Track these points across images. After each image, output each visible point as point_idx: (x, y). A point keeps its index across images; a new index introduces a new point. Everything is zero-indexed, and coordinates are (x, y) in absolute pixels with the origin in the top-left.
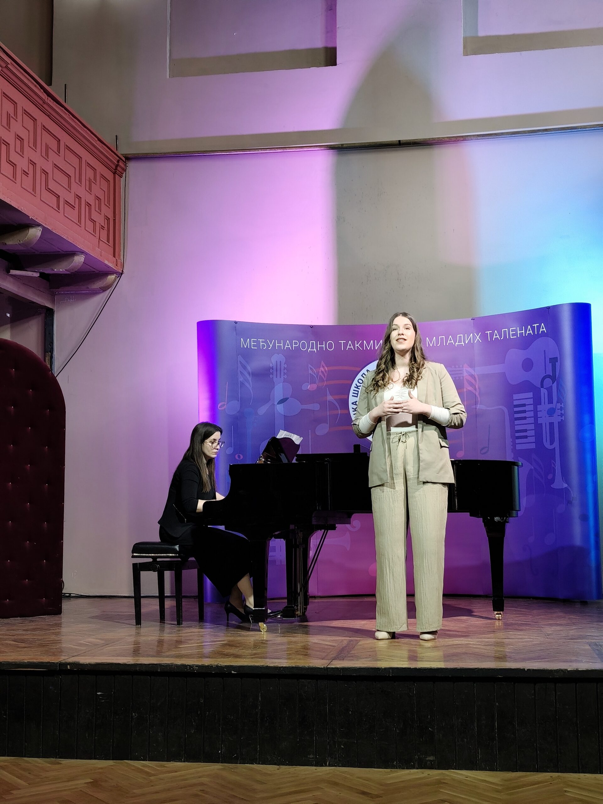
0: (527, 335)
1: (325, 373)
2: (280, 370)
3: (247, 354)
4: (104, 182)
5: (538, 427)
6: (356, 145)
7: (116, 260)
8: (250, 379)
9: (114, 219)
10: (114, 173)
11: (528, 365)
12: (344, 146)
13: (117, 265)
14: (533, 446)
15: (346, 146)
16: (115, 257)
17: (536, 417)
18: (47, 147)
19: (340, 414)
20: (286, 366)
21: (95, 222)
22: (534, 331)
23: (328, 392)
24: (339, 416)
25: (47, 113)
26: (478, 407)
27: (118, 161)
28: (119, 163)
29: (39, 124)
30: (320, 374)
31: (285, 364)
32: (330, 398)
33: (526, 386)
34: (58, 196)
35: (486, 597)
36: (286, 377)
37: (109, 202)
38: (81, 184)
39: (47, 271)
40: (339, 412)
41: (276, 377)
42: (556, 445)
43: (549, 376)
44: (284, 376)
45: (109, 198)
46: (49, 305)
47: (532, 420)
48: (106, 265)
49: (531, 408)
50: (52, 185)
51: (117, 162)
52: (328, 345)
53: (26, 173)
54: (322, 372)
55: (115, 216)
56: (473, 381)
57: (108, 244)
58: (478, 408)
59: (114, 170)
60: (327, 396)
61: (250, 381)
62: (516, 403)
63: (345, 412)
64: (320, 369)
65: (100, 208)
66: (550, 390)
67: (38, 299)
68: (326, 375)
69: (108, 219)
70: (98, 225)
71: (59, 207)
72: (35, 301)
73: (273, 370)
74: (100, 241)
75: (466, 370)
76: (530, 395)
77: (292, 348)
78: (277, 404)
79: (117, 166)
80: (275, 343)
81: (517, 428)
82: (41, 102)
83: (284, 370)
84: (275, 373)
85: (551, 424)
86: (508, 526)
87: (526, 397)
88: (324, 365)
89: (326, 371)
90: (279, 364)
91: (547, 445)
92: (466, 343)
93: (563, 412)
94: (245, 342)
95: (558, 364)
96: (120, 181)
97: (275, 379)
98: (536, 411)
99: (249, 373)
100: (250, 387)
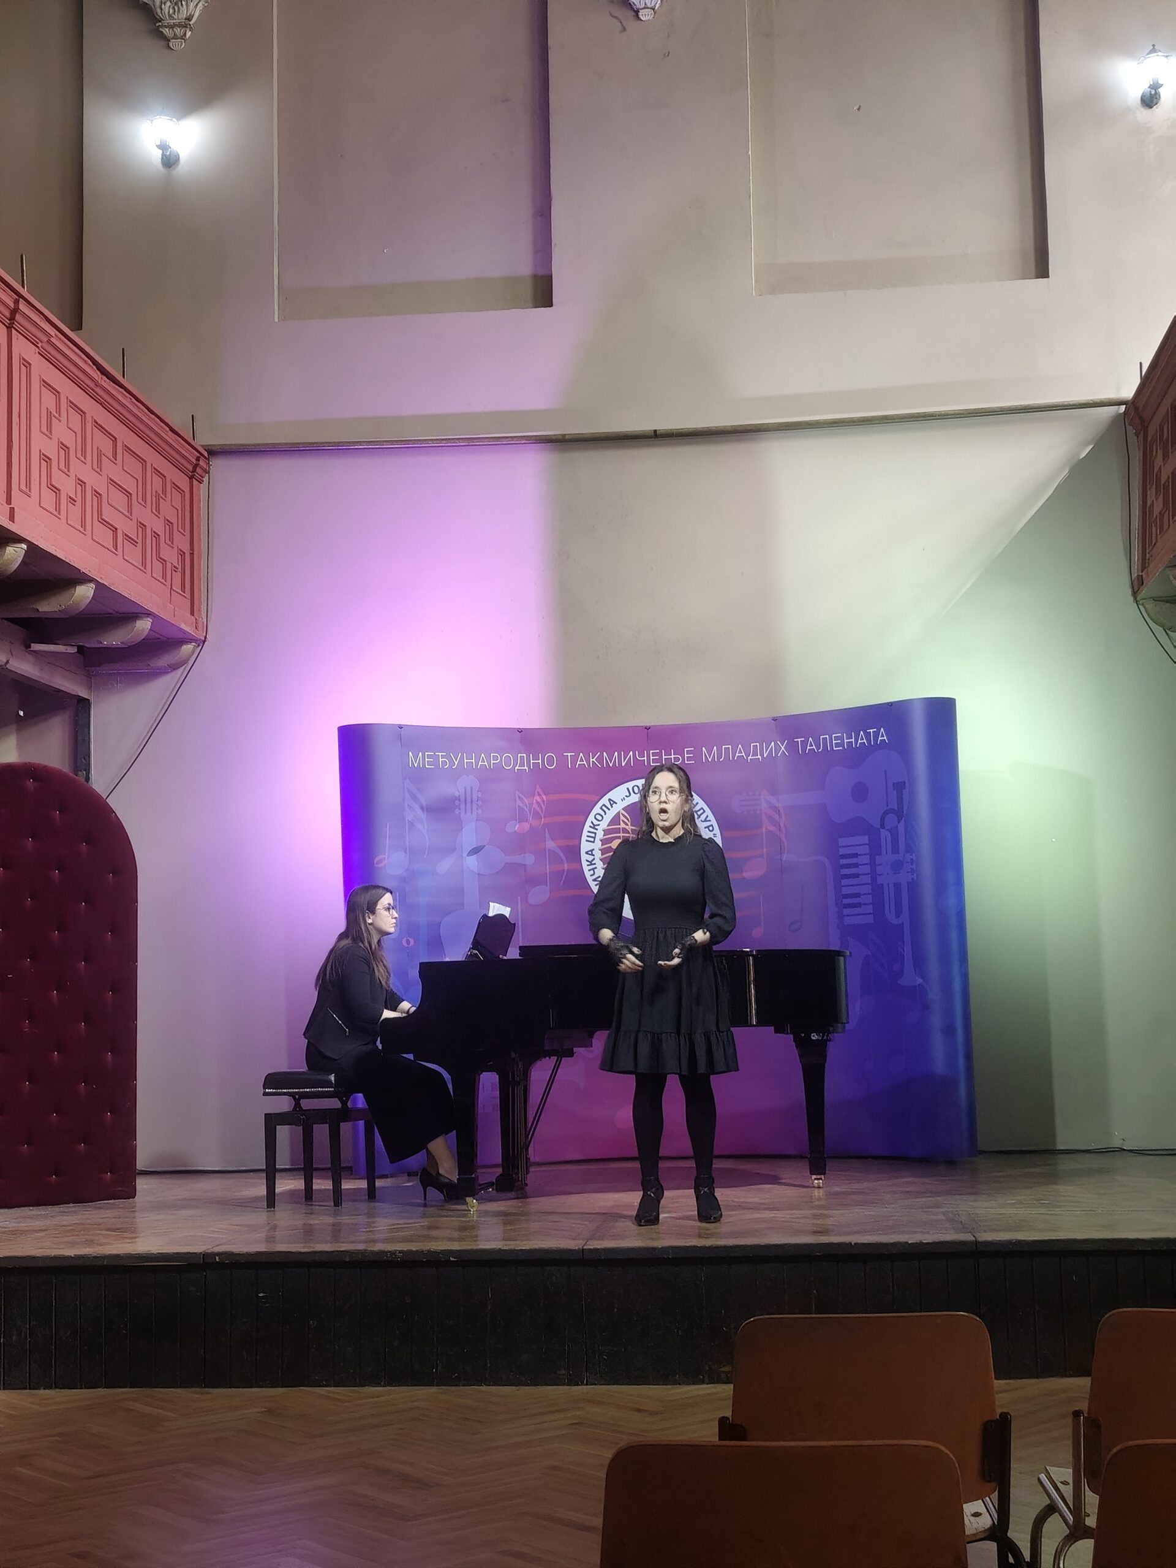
0: (858, 746)
1: (542, 803)
2: (472, 802)
3: (418, 777)
4: (177, 495)
5: (877, 890)
6: (586, 436)
7: (196, 619)
8: (423, 816)
9: (191, 553)
10: (191, 478)
11: (860, 792)
12: (567, 437)
13: (196, 628)
14: (870, 919)
15: (570, 437)
16: (193, 615)
17: (874, 874)
18: (100, 454)
19: (568, 870)
20: (480, 794)
21: (165, 561)
22: (869, 741)
23: (547, 836)
24: (565, 873)
25: (99, 400)
26: (785, 857)
27: (198, 459)
28: (199, 461)
29: (89, 419)
30: (535, 805)
31: (478, 791)
32: (550, 844)
33: (856, 826)
34: (114, 529)
35: (801, 1157)
36: (480, 812)
37: (184, 525)
38: (145, 503)
39: (90, 643)
40: (566, 866)
41: (465, 813)
42: (905, 918)
43: (892, 811)
44: (477, 810)
45: (183, 517)
46: (83, 694)
47: (868, 879)
48: (181, 630)
49: (866, 859)
50: (108, 514)
51: (196, 460)
52: (547, 760)
53: (72, 501)
54: (538, 803)
55: (192, 548)
56: (777, 817)
57: (183, 594)
58: (784, 859)
59: (192, 472)
60: (545, 841)
61: (425, 821)
62: (842, 851)
63: (574, 866)
64: (535, 798)
65: (171, 539)
66: (894, 832)
67: (68, 686)
68: (544, 808)
69: (182, 554)
70: (169, 565)
71: (117, 547)
72: (63, 689)
73: (459, 800)
74: (172, 591)
75: (765, 799)
76: (865, 839)
77: (490, 766)
78: (467, 856)
79: (195, 466)
80: (462, 759)
81: (845, 891)
82: (92, 385)
83: (477, 801)
84: (463, 806)
85: (898, 886)
86: (830, 1045)
87: (858, 843)
88: (541, 793)
89: (543, 801)
90: (469, 789)
91: (891, 917)
92: (765, 756)
93: (914, 866)
94: (416, 758)
95: (906, 792)
96: (199, 490)
97: (463, 815)
98: (873, 864)
99: (422, 808)
100: (424, 827)
